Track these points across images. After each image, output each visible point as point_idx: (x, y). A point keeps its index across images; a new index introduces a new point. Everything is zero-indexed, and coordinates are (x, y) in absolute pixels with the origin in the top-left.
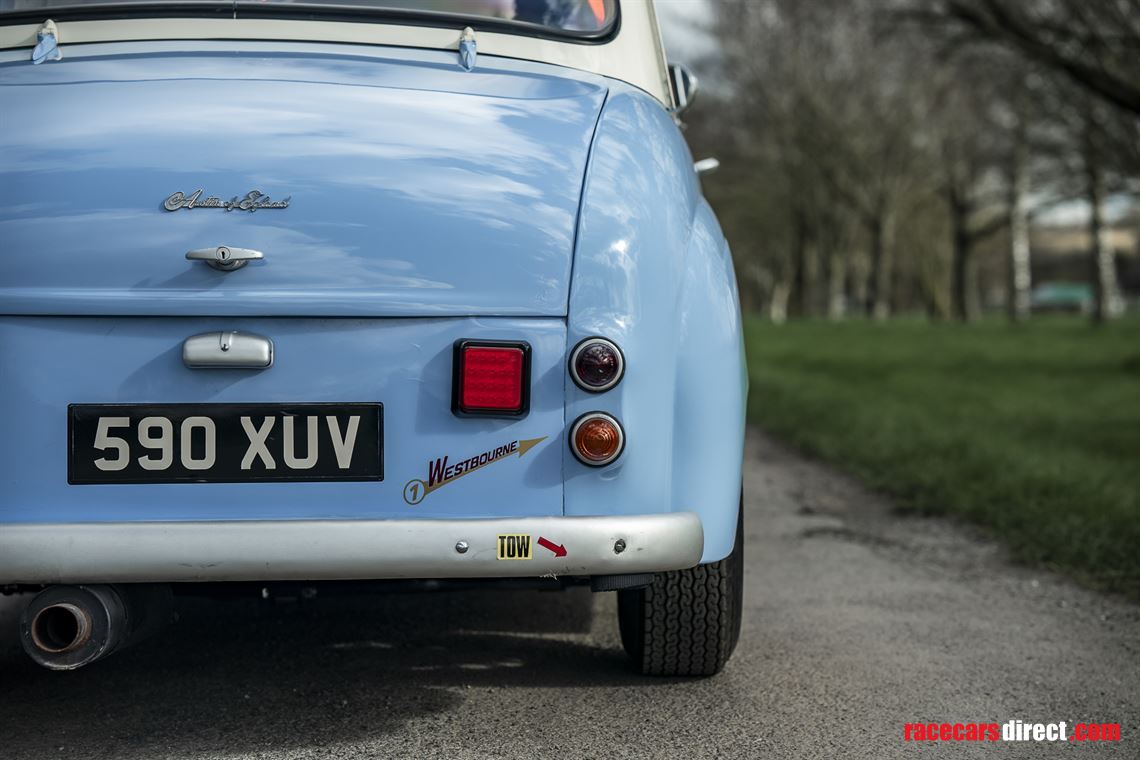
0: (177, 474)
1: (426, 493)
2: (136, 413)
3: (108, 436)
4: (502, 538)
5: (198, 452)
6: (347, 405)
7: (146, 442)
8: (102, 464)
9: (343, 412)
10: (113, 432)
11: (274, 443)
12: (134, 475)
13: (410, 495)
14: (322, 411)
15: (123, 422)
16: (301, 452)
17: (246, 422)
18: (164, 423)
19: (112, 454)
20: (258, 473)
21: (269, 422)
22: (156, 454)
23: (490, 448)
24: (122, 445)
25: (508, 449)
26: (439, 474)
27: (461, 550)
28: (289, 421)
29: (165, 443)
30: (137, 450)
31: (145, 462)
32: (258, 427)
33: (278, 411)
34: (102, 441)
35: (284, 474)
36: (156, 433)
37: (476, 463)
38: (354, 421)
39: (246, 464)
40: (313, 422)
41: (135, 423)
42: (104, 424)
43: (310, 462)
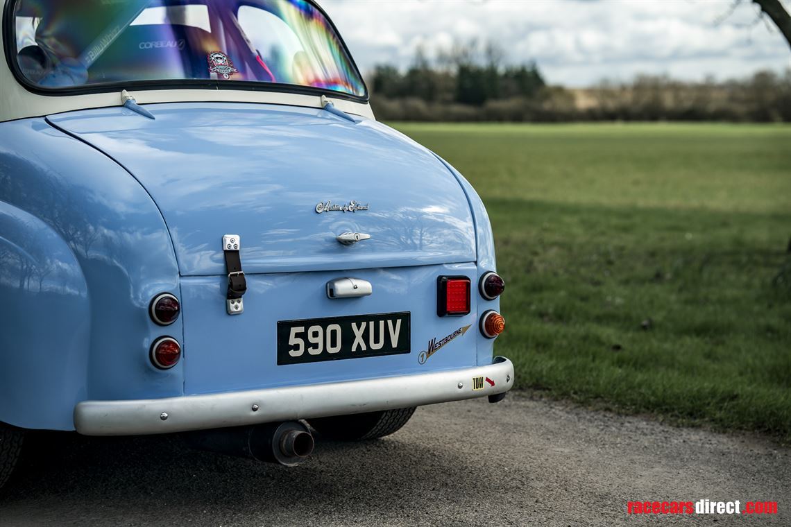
0: (325, 356)
1: (427, 357)
2: (307, 324)
3: (295, 337)
4: (474, 379)
5: (334, 345)
6: (396, 314)
7: (311, 339)
8: (293, 353)
9: (394, 317)
10: (297, 335)
11: (366, 337)
12: (306, 358)
13: (421, 359)
14: (385, 317)
15: (301, 329)
16: (377, 341)
17: (354, 325)
18: (319, 328)
19: (296, 347)
20: (359, 353)
21: (364, 324)
22: (316, 346)
23: (451, 333)
24: (301, 342)
25: (458, 332)
26: (432, 348)
27: (460, 387)
28: (372, 324)
29: (319, 340)
30: (308, 345)
31: (311, 351)
32: (359, 328)
33: (367, 318)
34: (293, 341)
35: (370, 353)
36: (315, 334)
37: (446, 340)
38: (399, 322)
39: (354, 349)
40: (382, 323)
41: (306, 330)
42: (294, 330)
43: (380, 346)
